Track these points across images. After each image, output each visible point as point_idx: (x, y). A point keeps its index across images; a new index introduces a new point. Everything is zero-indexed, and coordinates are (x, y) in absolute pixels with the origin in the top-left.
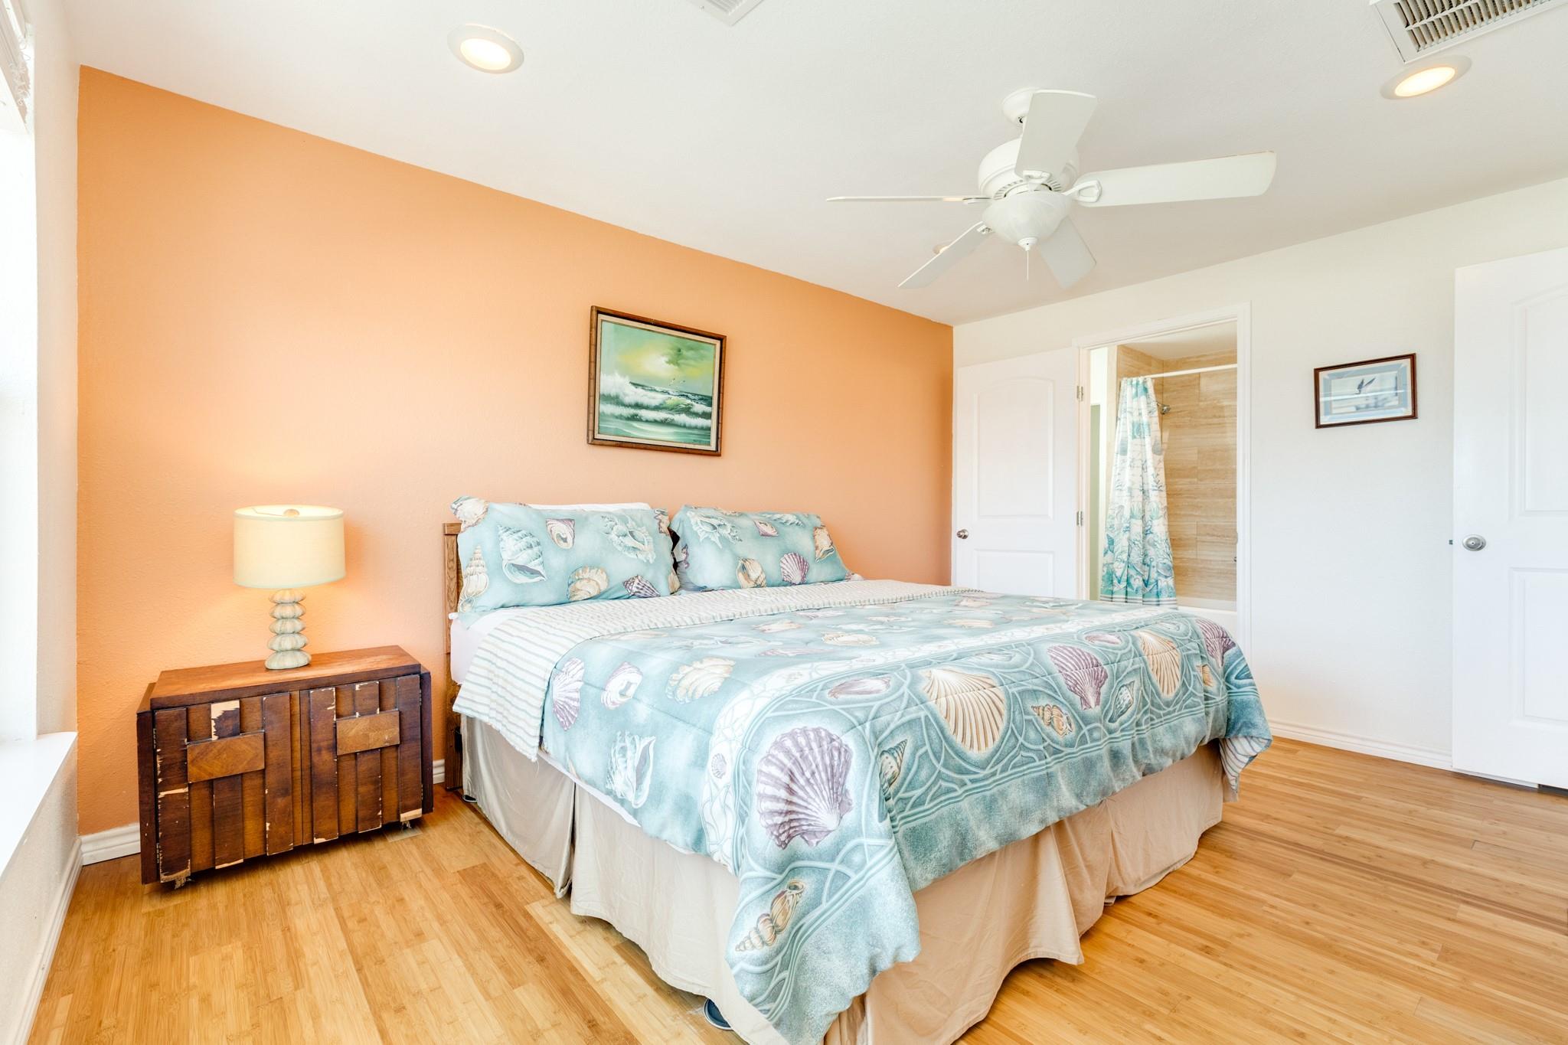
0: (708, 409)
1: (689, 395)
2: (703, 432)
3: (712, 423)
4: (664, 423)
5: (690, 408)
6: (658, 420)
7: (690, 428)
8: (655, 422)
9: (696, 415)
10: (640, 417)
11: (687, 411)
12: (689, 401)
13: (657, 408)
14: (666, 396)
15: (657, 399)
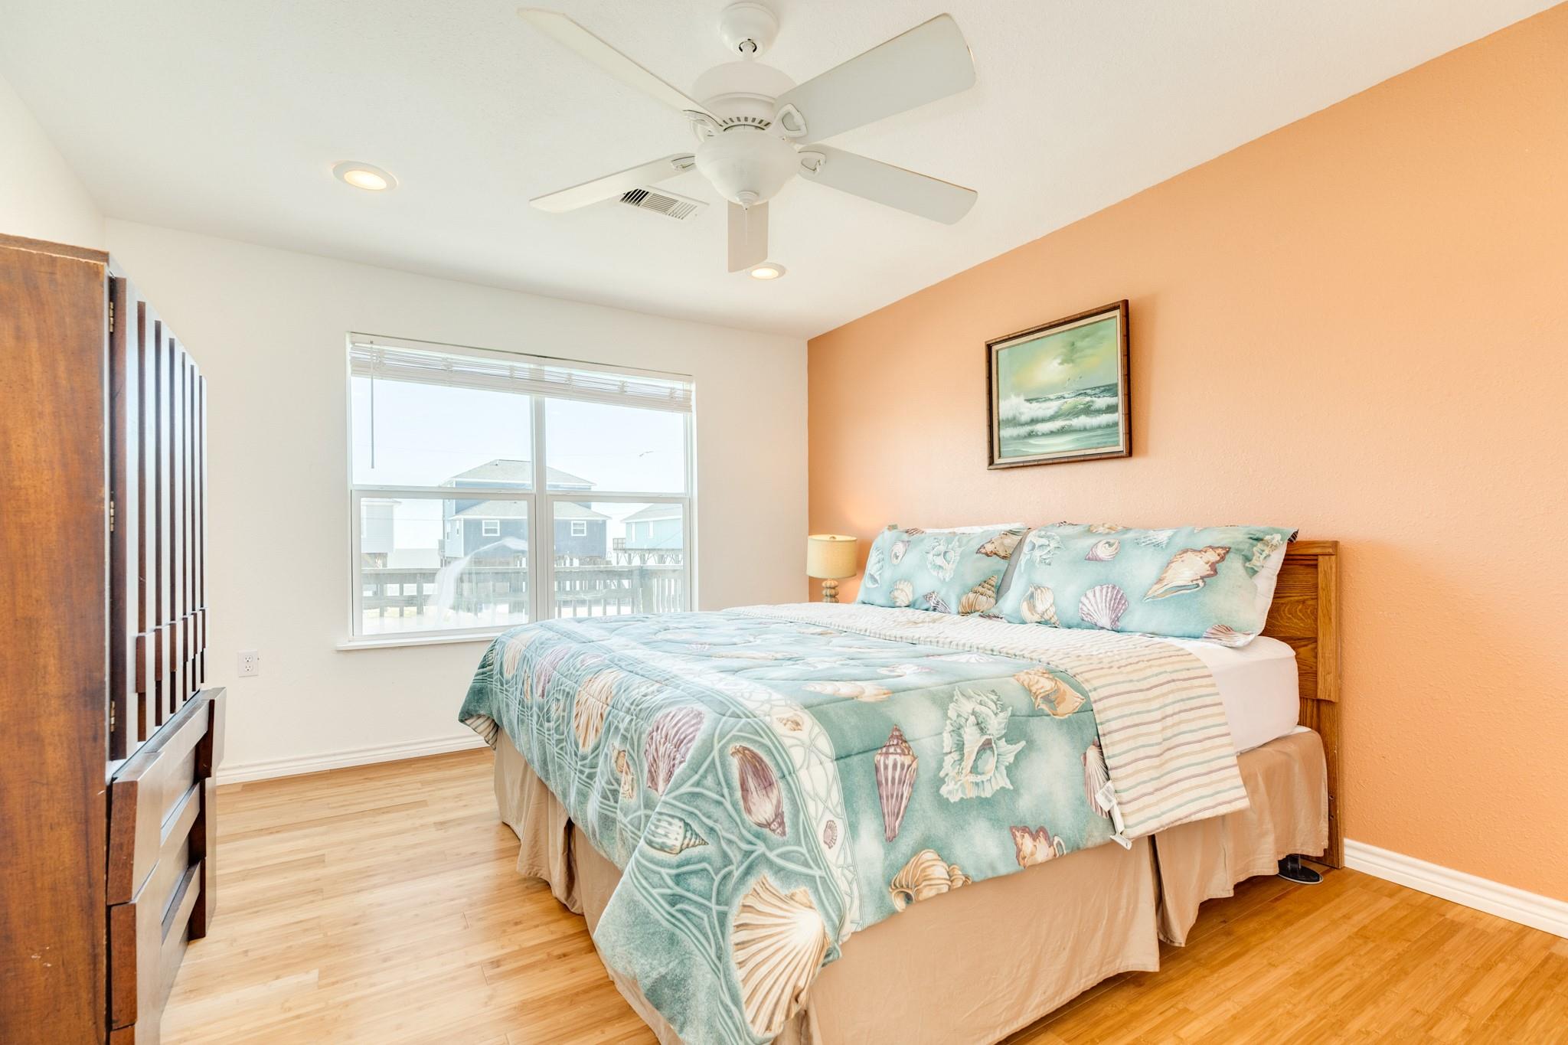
0: (1112, 401)
1: (1088, 391)
2: (1109, 431)
3: (1119, 417)
4: (1062, 431)
5: (1090, 406)
6: (1054, 430)
7: (1092, 429)
8: (1052, 433)
9: (1099, 412)
10: (1036, 433)
11: (1088, 410)
12: (1088, 399)
13: (1052, 418)
14: (1063, 401)
15: (1051, 407)
